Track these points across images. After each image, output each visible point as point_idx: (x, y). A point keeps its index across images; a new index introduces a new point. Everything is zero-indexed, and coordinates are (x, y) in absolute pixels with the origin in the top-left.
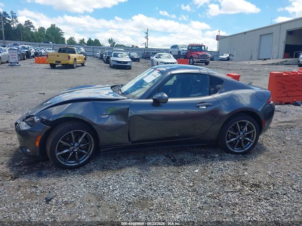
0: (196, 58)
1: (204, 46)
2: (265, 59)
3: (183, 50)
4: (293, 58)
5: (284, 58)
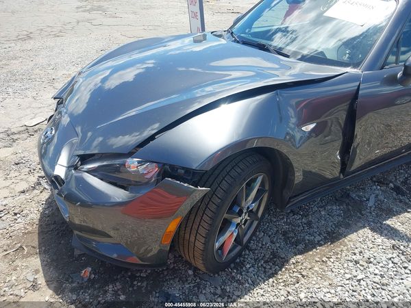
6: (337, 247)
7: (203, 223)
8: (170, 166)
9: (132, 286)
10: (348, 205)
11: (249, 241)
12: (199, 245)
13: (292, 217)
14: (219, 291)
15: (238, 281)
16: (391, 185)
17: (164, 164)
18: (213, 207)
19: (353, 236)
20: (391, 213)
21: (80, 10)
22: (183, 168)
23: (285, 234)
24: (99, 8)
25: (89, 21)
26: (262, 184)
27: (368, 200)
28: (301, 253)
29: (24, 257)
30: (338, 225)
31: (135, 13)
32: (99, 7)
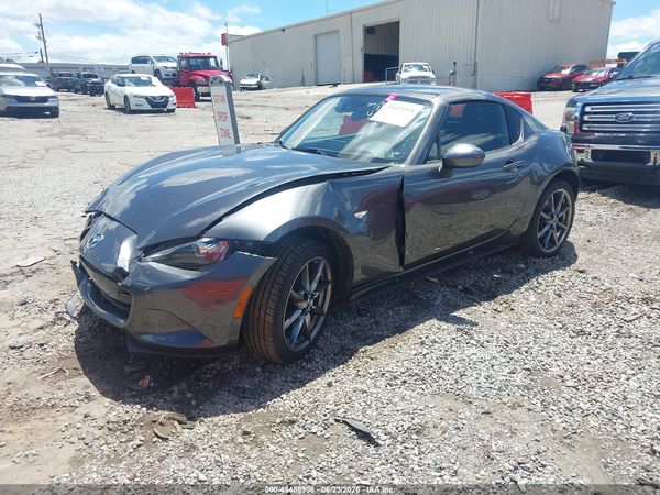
0: (203, 85)
1: (215, 58)
2: (335, 85)
3: (166, 68)
4: (384, 80)
5: (365, 81)
6: (405, 336)
7: (272, 296)
8: (239, 240)
9: (199, 385)
10: (415, 304)
11: (317, 338)
12: (269, 319)
13: (359, 319)
14: (290, 378)
15: (309, 370)
16: (460, 287)
17: (233, 240)
18: (280, 280)
19: (421, 326)
20: (457, 307)
21: (44, 134)
22: (252, 241)
23: (353, 333)
24: (74, 131)
25: (62, 147)
26: (324, 271)
27: (435, 299)
28: (370, 345)
29: (66, 378)
30: (407, 320)
31: (131, 136)
32: (73, 129)
